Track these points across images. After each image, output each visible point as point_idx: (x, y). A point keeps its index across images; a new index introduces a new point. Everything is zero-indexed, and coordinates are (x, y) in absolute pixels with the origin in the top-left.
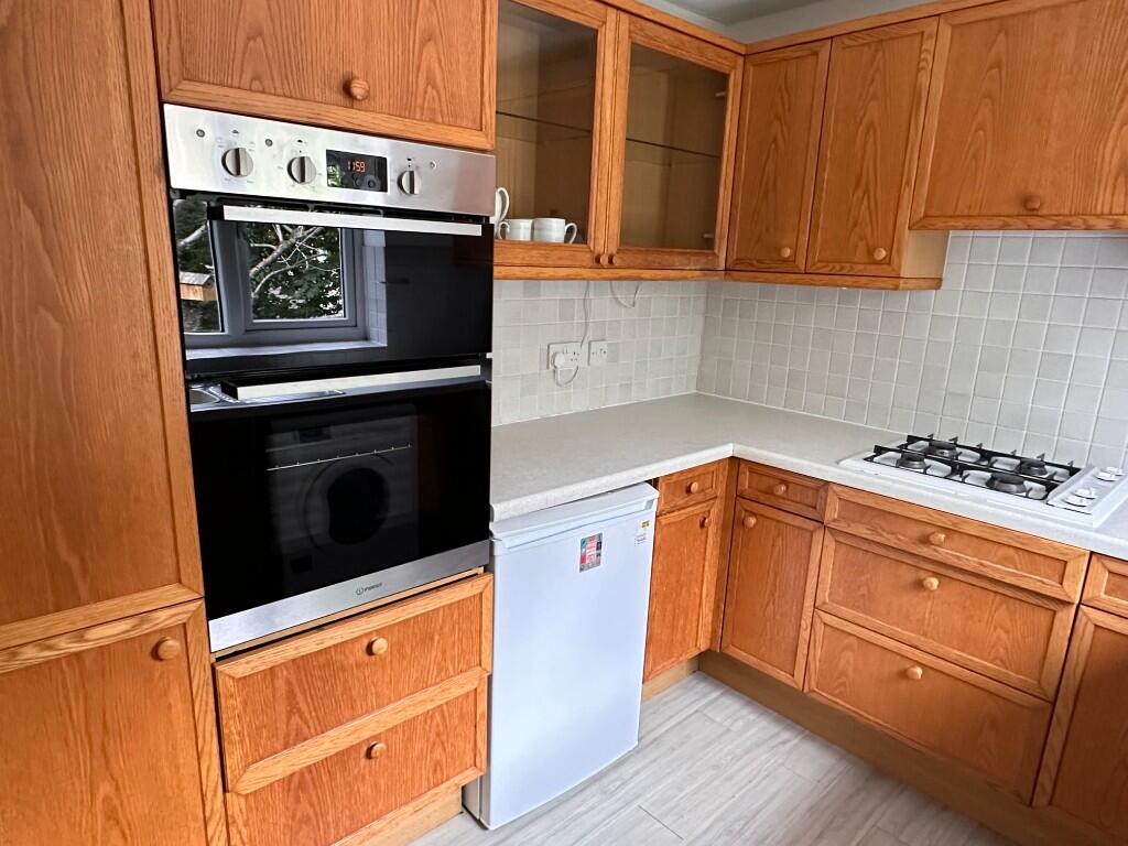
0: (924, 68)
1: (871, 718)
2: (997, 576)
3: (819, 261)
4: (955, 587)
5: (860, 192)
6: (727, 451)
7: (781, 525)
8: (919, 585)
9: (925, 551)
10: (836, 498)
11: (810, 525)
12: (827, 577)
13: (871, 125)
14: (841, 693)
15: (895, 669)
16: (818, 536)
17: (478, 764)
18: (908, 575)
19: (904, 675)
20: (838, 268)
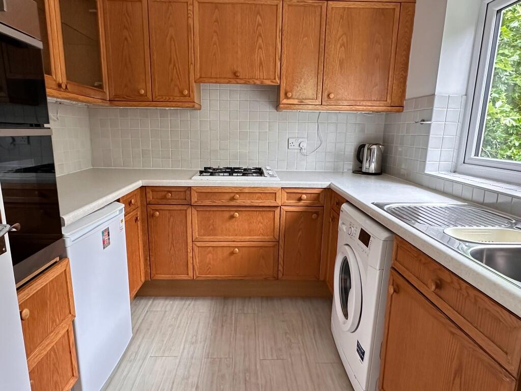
0: (190, 17)
1: (223, 276)
2: (257, 205)
3: (158, 96)
4: (244, 214)
5: (172, 66)
6: (139, 183)
7: (171, 211)
8: (232, 217)
9: (232, 203)
10: (195, 192)
11: (184, 207)
12: (196, 227)
13: (172, 37)
14: (210, 272)
15: (228, 253)
16: (189, 211)
17: (75, 375)
18: (227, 215)
19: (232, 253)
20: (168, 98)
